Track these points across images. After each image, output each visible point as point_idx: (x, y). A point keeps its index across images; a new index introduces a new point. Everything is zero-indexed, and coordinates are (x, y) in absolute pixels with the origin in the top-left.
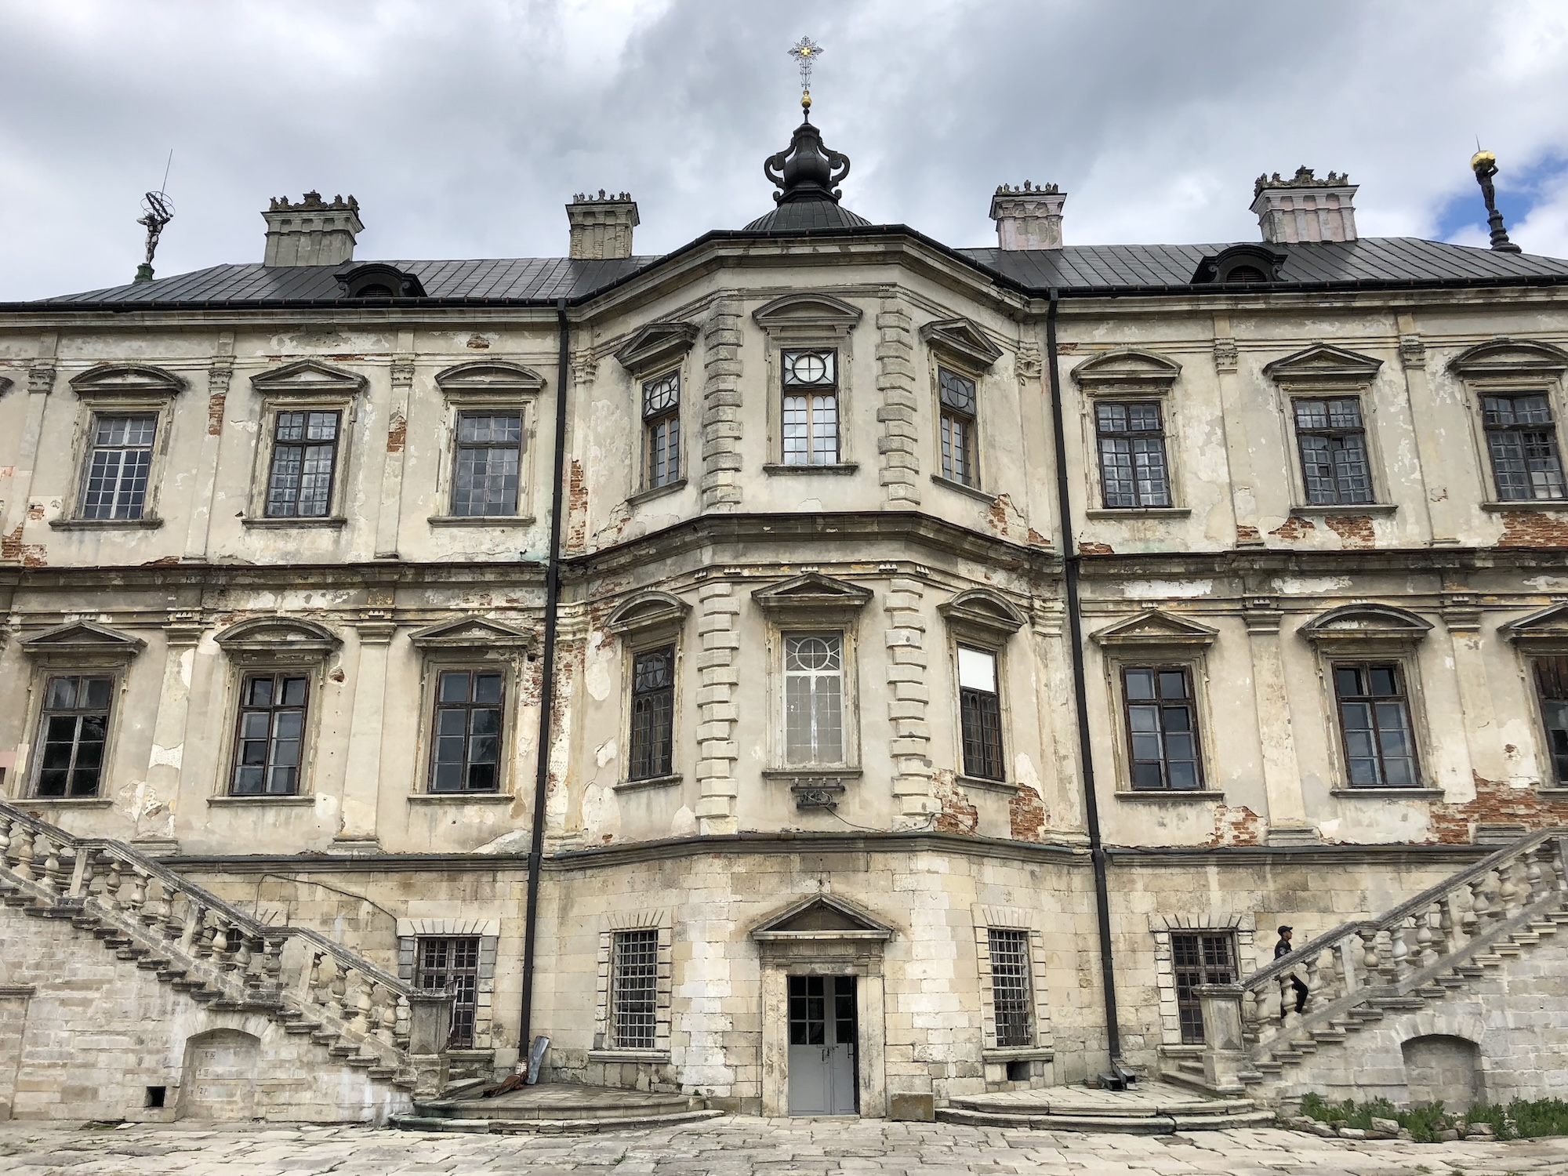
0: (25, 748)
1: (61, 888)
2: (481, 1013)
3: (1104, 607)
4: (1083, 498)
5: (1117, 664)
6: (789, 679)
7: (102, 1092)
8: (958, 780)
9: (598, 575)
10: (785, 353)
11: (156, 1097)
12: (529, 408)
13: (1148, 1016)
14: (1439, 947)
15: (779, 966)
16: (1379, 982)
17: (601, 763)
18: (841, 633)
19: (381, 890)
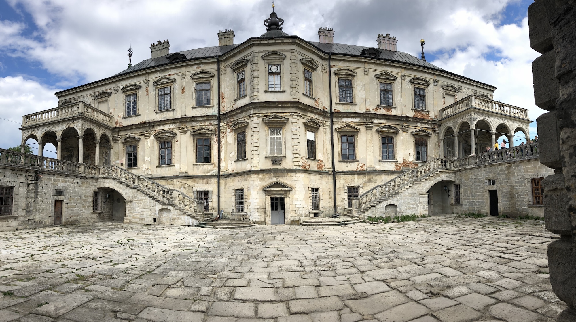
0: (124, 159)
1: (134, 183)
2: (210, 205)
3: (338, 123)
4: (335, 99)
5: (340, 135)
6: (271, 137)
7: (146, 219)
8: (306, 158)
9: (229, 117)
10: (269, 65)
11: (155, 220)
12: (212, 81)
13: (342, 203)
14: (393, 189)
15: (269, 195)
16: (383, 195)
17: (231, 156)
18: (282, 128)
19: (189, 182)
